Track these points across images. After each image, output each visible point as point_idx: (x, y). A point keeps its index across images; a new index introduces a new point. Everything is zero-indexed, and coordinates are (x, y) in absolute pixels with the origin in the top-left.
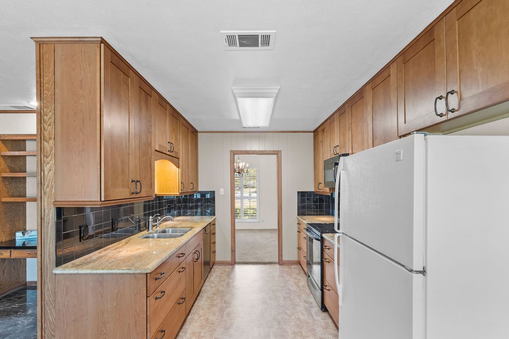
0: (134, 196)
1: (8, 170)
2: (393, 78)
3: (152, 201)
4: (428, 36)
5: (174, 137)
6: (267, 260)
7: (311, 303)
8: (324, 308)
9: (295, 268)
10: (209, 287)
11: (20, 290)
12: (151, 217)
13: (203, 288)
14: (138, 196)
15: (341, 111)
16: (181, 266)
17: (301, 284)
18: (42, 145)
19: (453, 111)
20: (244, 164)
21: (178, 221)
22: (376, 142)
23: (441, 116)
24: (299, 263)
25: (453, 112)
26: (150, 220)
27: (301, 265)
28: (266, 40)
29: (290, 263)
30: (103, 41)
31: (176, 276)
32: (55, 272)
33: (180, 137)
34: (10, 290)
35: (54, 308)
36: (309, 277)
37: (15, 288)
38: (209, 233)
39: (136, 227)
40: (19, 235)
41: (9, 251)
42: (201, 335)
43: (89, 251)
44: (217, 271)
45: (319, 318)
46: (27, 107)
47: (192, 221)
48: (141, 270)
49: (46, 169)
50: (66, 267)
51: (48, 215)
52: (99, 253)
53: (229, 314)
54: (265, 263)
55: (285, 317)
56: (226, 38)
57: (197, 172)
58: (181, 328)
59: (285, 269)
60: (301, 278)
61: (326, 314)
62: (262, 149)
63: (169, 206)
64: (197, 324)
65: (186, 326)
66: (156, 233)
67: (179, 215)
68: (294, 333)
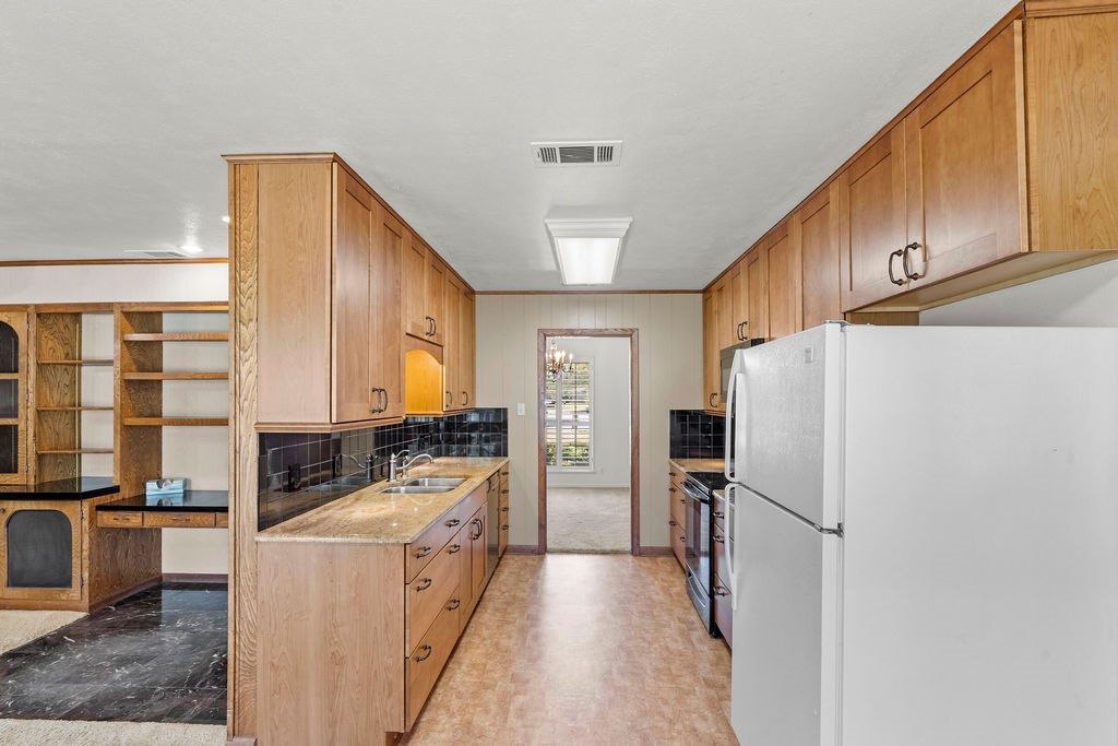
0: (376, 416)
1: (134, 367)
2: (833, 207)
3: (400, 425)
4: (881, 146)
5: (435, 306)
6: (608, 547)
7: (693, 623)
8: (715, 631)
9: (662, 562)
10: (497, 592)
11: (152, 589)
12: (393, 456)
13: (486, 594)
14: (381, 415)
15: (751, 256)
16: (452, 543)
17: (674, 590)
18: (238, 331)
19: (915, 277)
20: (564, 354)
21: (439, 465)
22: (809, 320)
23: (900, 285)
24: (671, 552)
25: (915, 279)
26: (392, 461)
27: (676, 556)
28: (606, 153)
29: (653, 553)
30: (336, 158)
31: (446, 559)
32: (257, 539)
33: (446, 305)
34: (135, 588)
35: (255, 598)
36: (690, 575)
37: (143, 585)
38: (496, 488)
39: (365, 475)
40: (151, 487)
41: (140, 514)
42: (488, 667)
43: (302, 510)
44: (511, 564)
45: (706, 648)
46: (176, 255)
47: (464, 466)
48: (396, 537)
49: (244, 369)
50: (274, 532)
51: (247, 446)
52: (318, 513)
53: (536, 637)
54: (604, 553)
55: (642, 645)
56: (539, 151)
57: (473, 372)
58: (451, 656)
59: (646, 563)
60: (675, 579)
61: (718, 642)
62: (600, 325)
63: (421, 437)
64: (479, 651)
65: (460, 654)
66: (402, 485)
67: (438, 454)
68: (657, 670)
